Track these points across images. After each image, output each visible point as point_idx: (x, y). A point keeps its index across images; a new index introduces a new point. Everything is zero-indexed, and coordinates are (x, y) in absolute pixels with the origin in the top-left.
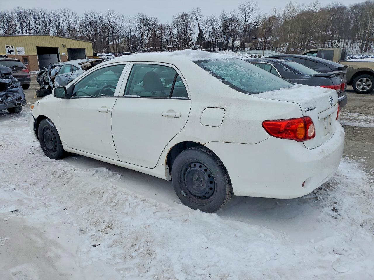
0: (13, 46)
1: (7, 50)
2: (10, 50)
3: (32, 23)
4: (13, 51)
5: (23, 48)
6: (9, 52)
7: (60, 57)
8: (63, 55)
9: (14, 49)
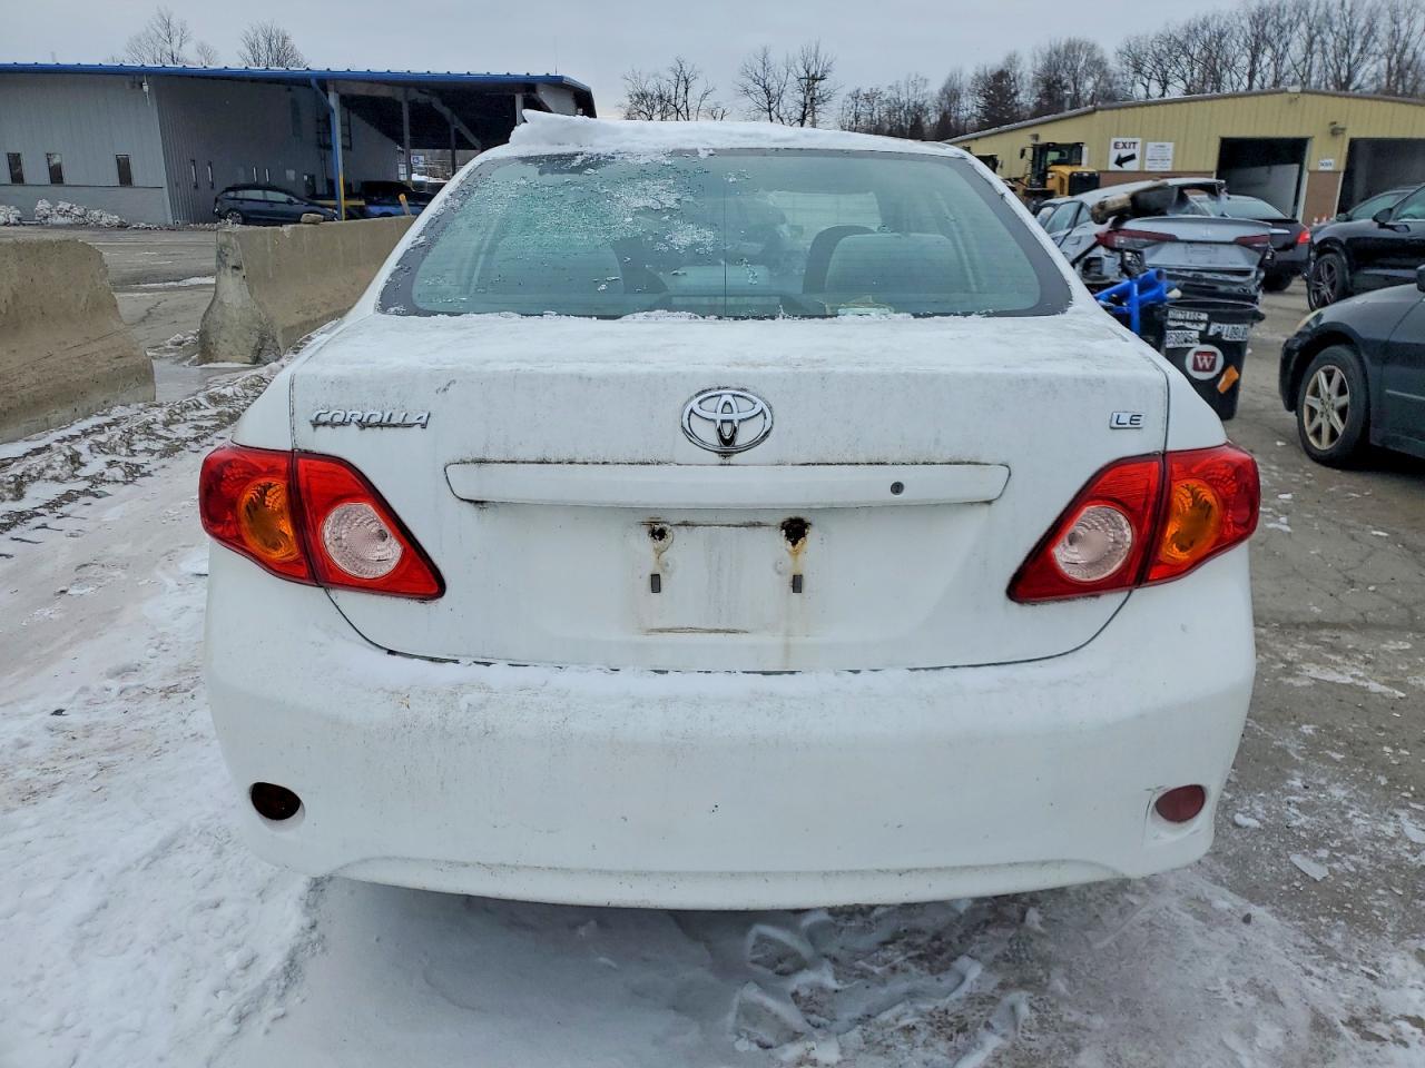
0: (1139, 140)
1: (1114, 155)
2: (1125, 153)
3: (1296, 50)
4: (1132, 157)
5: (1170, 146)
6: (1120, 161)
7: (1306, 175)
8: (1322, 168)
9: (1137, 151)
